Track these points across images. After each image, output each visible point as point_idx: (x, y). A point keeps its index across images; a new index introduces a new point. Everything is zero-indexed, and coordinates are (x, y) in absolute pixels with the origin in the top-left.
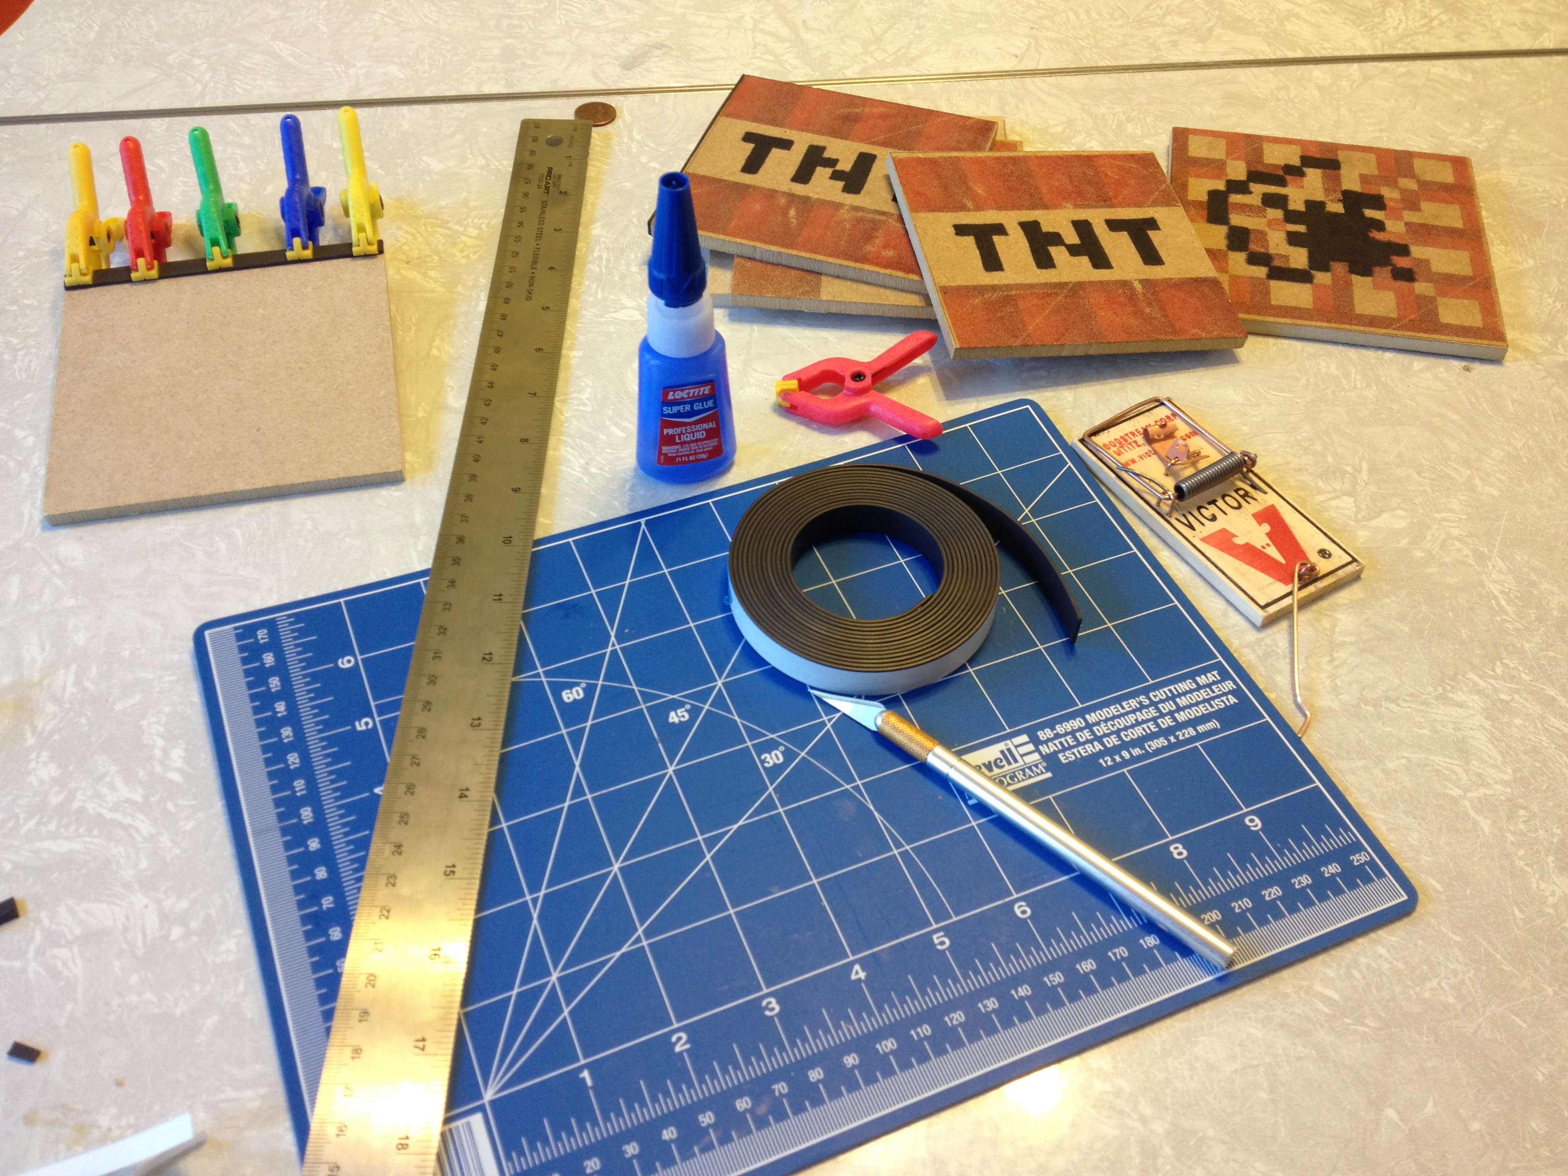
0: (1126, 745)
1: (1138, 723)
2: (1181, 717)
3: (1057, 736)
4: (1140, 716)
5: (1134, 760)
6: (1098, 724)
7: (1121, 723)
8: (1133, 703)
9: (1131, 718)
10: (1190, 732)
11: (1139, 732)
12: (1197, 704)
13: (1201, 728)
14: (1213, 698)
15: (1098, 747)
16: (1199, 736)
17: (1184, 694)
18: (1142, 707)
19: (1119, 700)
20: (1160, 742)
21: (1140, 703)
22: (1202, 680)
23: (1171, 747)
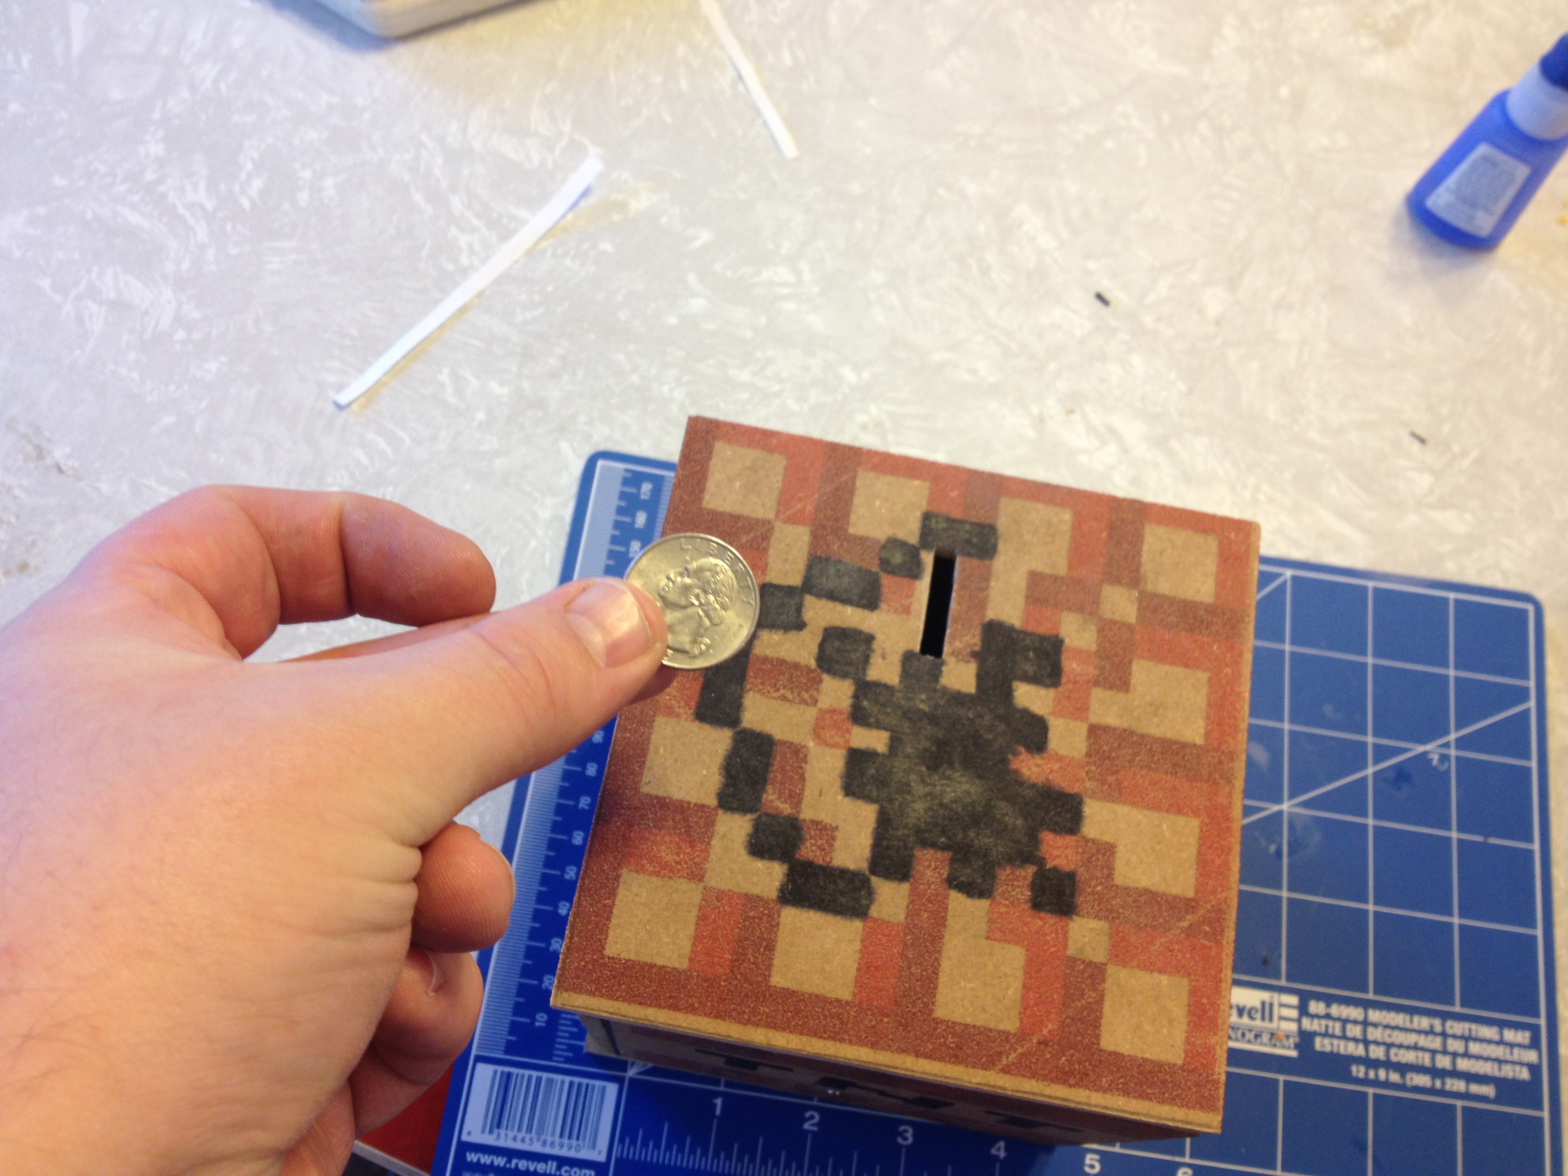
0: (1388, 1065)
1: (1416, 1047)
2: (1463, 1065)
3: (1328, 1016)
4: (1423, 1041)
5: (1387, 1084)
6: (1375, 1025)
7: (1399, 1037)
8: (1424, 1022)
9: (1411, 1039)
10: (1459, 1086)
11: (1409, 1057)
12: (1487, 1059)
13: (1475, 1088)
14: (1506, 1062)
15: (1360, 1051)
16: (1466, 1096)
17: (1482, 1041)
18: (1430, 1032)
19: (1412, 1011)
20: (1423, 1080)
21: (1432, 1027)
22: (1510, 1035)
23: (1432, 1091)
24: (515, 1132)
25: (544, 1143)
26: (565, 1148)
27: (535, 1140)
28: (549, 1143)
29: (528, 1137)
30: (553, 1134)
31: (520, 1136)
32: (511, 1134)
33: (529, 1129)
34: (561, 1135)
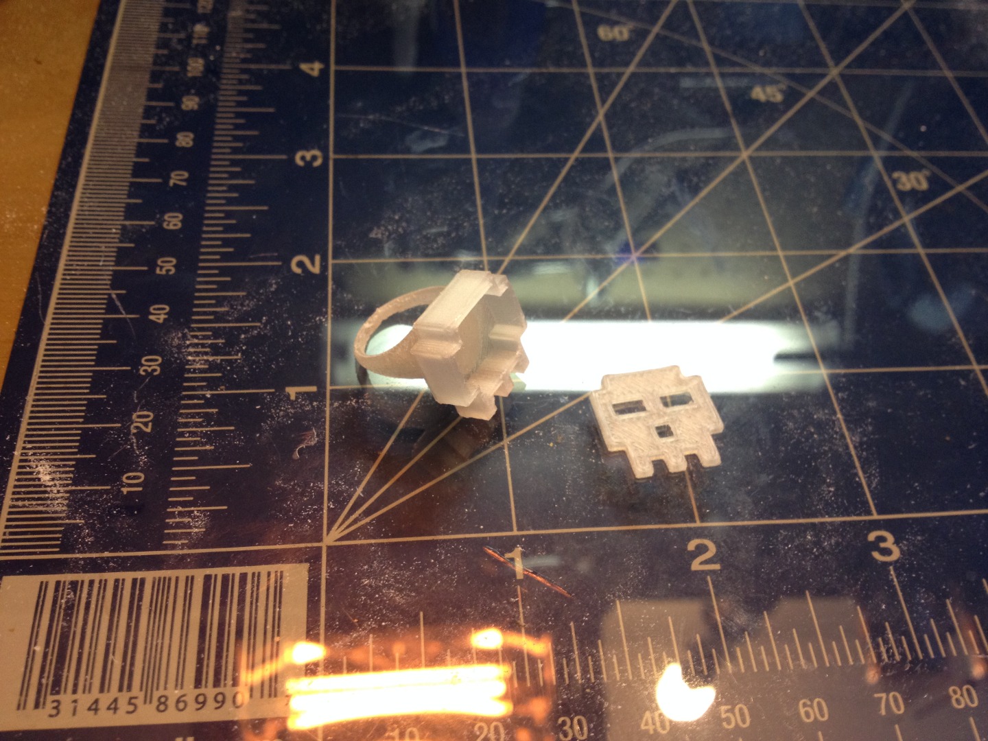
24: (95, 693)
25: (162, 704)
26: (211, 703)
27: (139, 702)
28: (171, 702)
29: (124, 698)
30: (179, 683)
31: (105, 700)
32: (85, 700)
33: (126, 683)
34: (198, 683)
